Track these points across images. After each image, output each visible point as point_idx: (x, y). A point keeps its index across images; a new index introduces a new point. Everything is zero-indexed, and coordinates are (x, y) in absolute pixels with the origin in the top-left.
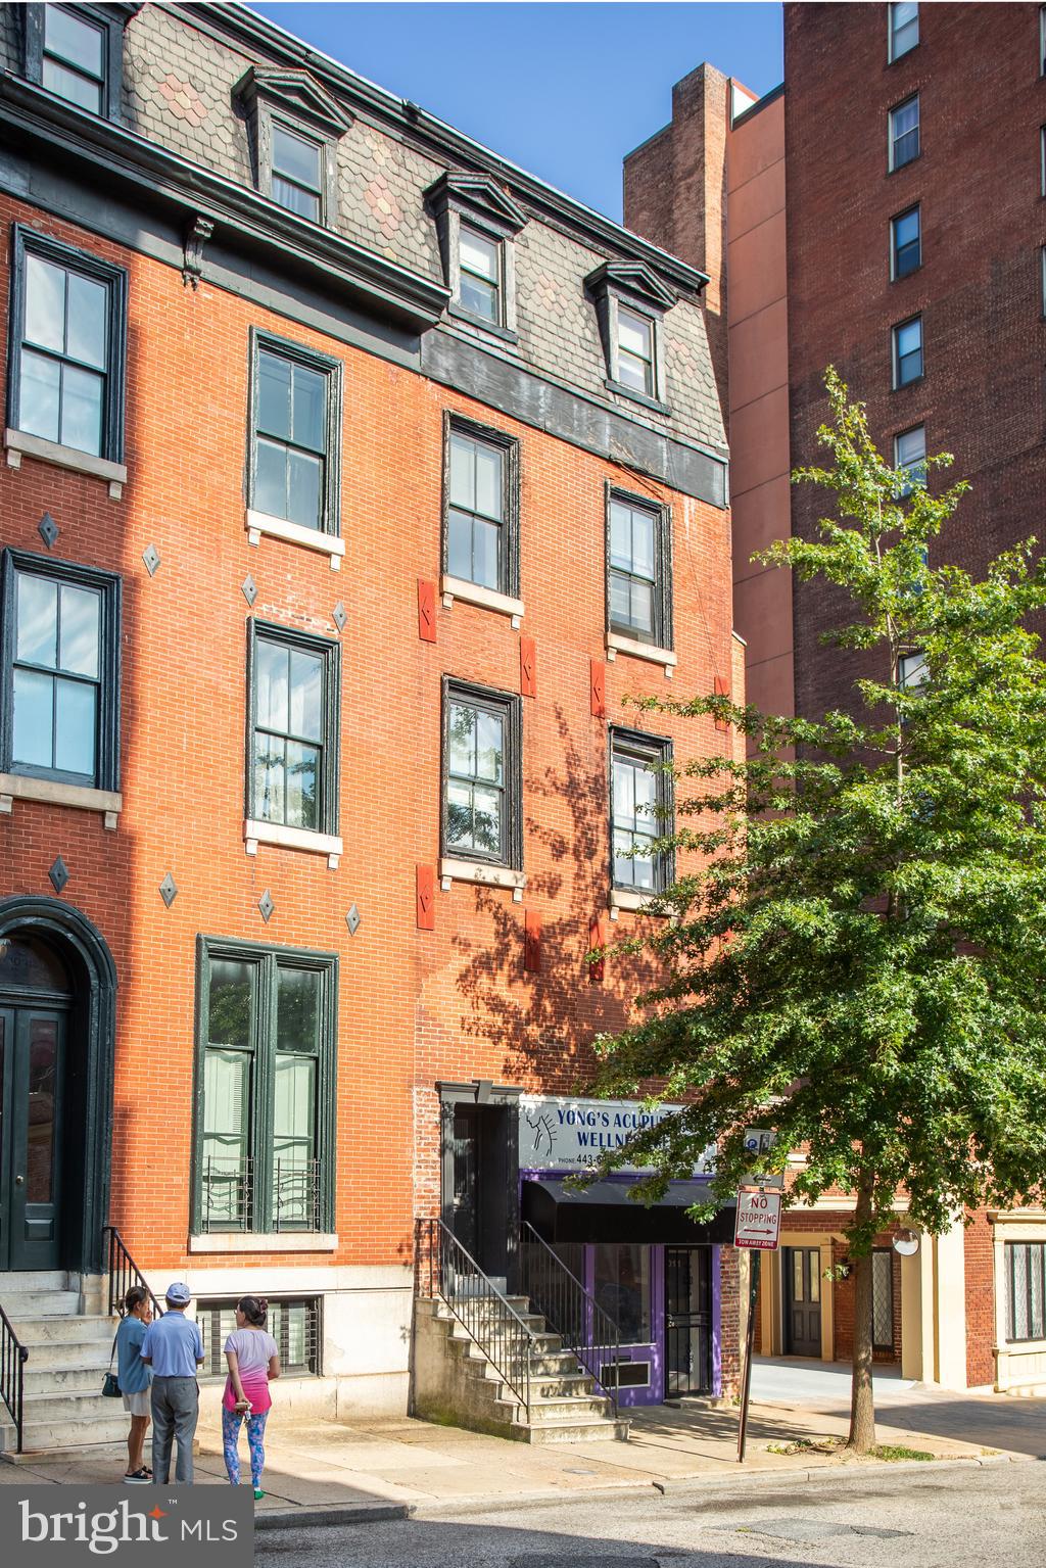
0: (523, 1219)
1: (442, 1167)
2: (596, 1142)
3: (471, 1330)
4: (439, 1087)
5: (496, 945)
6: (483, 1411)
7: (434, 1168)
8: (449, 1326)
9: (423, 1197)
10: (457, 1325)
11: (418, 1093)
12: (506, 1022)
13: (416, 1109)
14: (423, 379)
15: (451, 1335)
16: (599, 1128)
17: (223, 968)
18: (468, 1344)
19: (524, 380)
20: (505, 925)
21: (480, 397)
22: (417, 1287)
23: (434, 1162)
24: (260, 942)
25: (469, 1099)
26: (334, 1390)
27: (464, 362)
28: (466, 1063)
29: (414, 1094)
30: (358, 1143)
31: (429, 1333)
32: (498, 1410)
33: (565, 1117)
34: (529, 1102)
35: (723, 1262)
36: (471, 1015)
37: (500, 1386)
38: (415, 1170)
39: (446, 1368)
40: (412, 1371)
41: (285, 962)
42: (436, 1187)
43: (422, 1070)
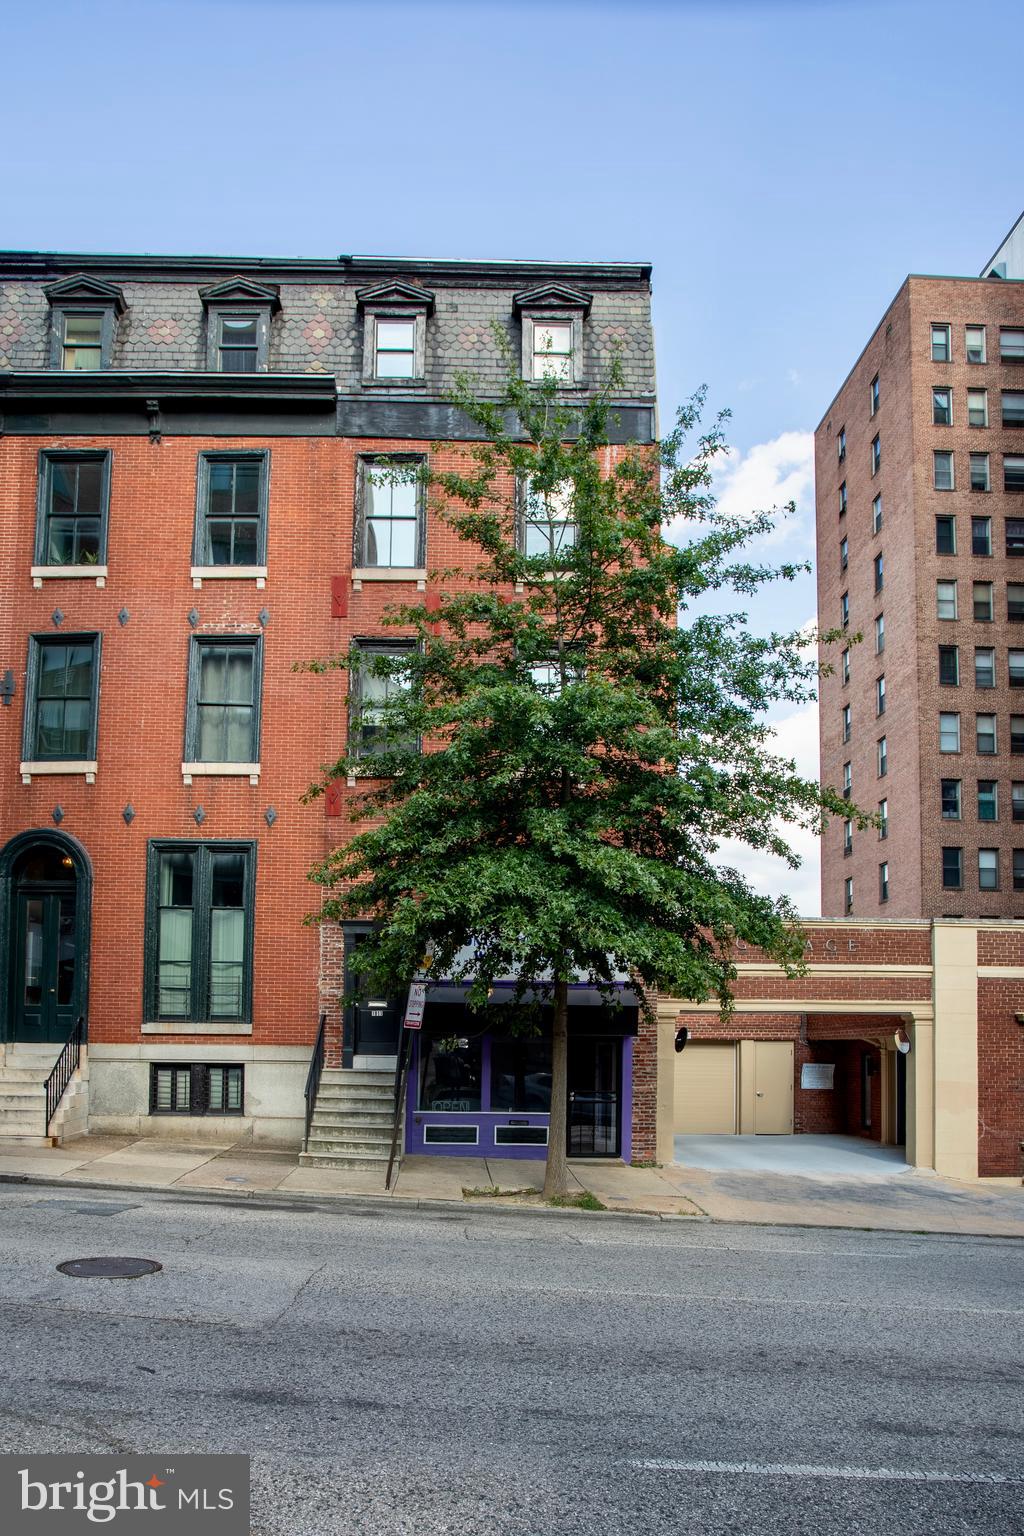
4: (344, 924)
7: (339, 980)
9: (329, 1000)
11: (325, 929)
13: (322, 939)
14: (339, 439)
17: (171, 857)
19: (433, 410)
21: (390, 435)
23: (338, 976)
24: (194, 839)
26: (251, 1125)
27: (376, 415)
29: (322, 929)
30: (273, 964)
41: (215, 848)
42: (340, 993)
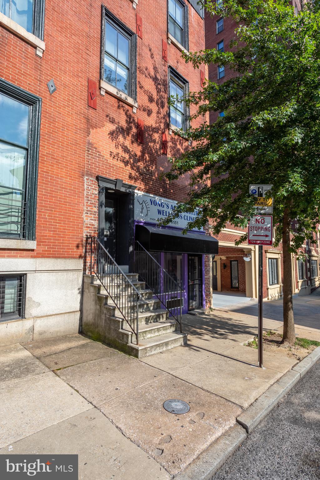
0: (136, 240)
1: (99, 215)
2: (165, 214)
3: (108, 291)
4: (98, 178)
5: (126, 125)
6: (113, 335)
7: (95, 215)
8: (98, 288)
9: (89, 227)
10: (102, 288)
11: (87, 179)
12: (130, 158)
13: (86, 186)
15: (99, 293)
16: (165, 209)
18: (106, 298)
20: (130, 119)
22: (85, 270)
25: (113, 186)
26: (31, 325)
28: (111, 171)
29: (85, 179)
31: (89, 292)
32: (121, 335)
33: (153, 203)
34: (139, 193)
35: (205, 261)
36: (115, 151)
37: (122, 322)
38: (85, 215)
39: (96, 310)
40: (81, 310)
42: (96, 224)
43: (89, 170)
